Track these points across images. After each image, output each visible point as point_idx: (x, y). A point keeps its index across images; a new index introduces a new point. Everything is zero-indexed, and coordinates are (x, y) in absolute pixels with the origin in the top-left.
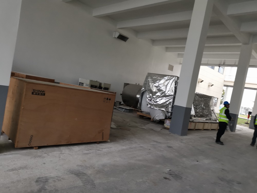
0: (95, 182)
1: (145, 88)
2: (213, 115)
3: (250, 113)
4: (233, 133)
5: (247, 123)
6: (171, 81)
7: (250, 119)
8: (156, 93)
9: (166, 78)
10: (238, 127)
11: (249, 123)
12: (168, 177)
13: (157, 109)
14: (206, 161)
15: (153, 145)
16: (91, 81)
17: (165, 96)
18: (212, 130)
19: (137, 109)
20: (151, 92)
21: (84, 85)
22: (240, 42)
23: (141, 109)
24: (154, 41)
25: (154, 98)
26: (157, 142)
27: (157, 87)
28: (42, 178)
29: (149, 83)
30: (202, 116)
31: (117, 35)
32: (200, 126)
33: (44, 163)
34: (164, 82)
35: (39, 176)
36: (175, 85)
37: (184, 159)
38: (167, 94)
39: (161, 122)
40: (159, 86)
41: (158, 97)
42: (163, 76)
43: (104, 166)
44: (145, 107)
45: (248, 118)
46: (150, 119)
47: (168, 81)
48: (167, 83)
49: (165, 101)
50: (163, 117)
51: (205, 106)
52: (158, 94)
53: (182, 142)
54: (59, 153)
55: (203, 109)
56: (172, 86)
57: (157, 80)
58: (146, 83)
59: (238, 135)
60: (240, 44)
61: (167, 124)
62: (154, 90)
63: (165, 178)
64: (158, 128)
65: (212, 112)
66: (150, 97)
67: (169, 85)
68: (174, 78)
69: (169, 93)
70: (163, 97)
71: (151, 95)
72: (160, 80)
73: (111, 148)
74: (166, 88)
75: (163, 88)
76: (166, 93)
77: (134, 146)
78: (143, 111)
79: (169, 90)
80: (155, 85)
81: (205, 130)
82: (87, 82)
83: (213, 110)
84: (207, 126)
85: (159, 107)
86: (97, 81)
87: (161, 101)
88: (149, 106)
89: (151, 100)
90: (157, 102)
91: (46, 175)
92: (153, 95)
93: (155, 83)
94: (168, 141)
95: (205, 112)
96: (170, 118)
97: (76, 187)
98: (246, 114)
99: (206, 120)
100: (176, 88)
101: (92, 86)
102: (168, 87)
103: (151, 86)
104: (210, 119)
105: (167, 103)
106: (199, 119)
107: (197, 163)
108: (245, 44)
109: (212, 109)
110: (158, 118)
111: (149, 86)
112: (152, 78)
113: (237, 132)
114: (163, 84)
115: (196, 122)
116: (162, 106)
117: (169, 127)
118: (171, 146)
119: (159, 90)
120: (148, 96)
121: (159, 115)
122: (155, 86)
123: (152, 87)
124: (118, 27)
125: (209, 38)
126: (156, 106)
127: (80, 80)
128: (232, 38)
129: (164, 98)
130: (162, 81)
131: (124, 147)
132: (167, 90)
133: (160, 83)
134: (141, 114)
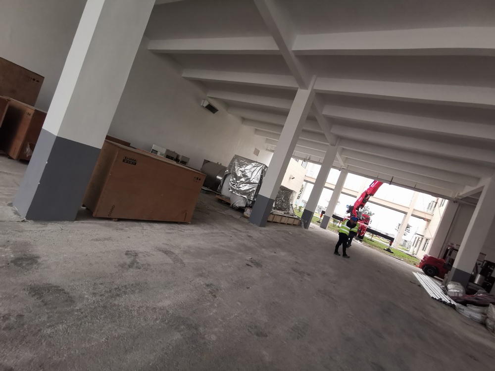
0: (184, 261)
1: (229, 170)
2: (291, 209)
3: (323, 212)
4: (306, 230)
5: (319, 222)
6: (259, 168)
7: (322, 218)
8: (240, 178)
9: (254, 164)
10: (312, 224)
11: (321, 222)
12: (250, 264)
13: (239, 195)
14: (283, 254)
15: (234, 232)
16: (168, 151)
17: (250, 183)
18: (288, 224)
19: (218, 192)
20: (235, 176)
21: (159, 154)
22: (328, 143)
23: (221, 193)
24: (244, 120)
25: (237, 183)
26: (237, 230)
27: (242, 172)
28: (131, 251)
29: (235, 166)
30: (280, 209)
31: (206, 104)
32: (278, 219)
33: (129, 237)
34: (251, 169)
35: (127, 250)
36: (262, 173)
37: (263, 250)
38: (252, 182)
39: (241, 210)
40: (244, 171)
41: (242, 183)
42: (251, 161)
43: (189, 247)
44: (225, 191)
45: (321, 217)
46: (229, 204)
47: (255, 168)
48: (253, 169)
49: (248, 188)
50: (243, 205)
51: (285, 200)
52: (243, 180)
53: (260, 233)
54: (141, 228)
55: (283, 201)
56: (258, 174)
57: (244, 165)
58: (232, 165)
59: (310, 232)
60: (328, 144)
61: (248, 212)
62: (239, 174)
63: (248, 265)
64: (237, 215)
65: (291, 206)
66: (234, 181)
67: (256, 172)
68: (261, 166)
69: (253, 180)
70: (247, 183)
71: (235, 179)
72: (247, 165)
73: (193, 230)
74: (252, 174)
75: (249, 175)
76: (251, 180)
77: (215, 231)
78: (223, 195)
79: (255, 177)
80: (240, 169)
81: (281, 223)
82: (162, 151)
83: (292, 205)
84: (284, 220)
85: (241, 194)
86: (174, 152)
87: (244, 188)
88: (231, 191)
89: (233, 185)
90: (239, 188)
91: (134, 250)
92: (236, 180)
93: (241, 167)
94: (248, 231)
95: (284, 205)
96: (251, 207)
97: (167, 264)
98: (319, 212)
99: (284, 213)
100: (262, 177)
101: (168, 157)
102: (254, 174)
103: (236, 170)
104: (288, 213)
105: (250, 191)
106: (278, 211)
107: (275, 254)
108: (333, 145)
109: (291, 203)
110: (237, 205)
111: (234, 169)
112: (238, 161)
113: (309, 229)
114: (249, 170)
115: (275, 215)
116: (244, 192)
117: (248, 216)
118: (251, 235)
119: (245, 176)
120: (231, 180)
121: (239, 202)
122: (241, 171)
123: (238, 171)
124: (208, 95)
125: (304, 131)
126: (238, 191)
127: (154, 147)
128: (322, 136)
129: (248, 185)
130: (249, 167)
131: (206, 231)
132: (253, 177)
133: (246, 168)
134: (220, 198)
